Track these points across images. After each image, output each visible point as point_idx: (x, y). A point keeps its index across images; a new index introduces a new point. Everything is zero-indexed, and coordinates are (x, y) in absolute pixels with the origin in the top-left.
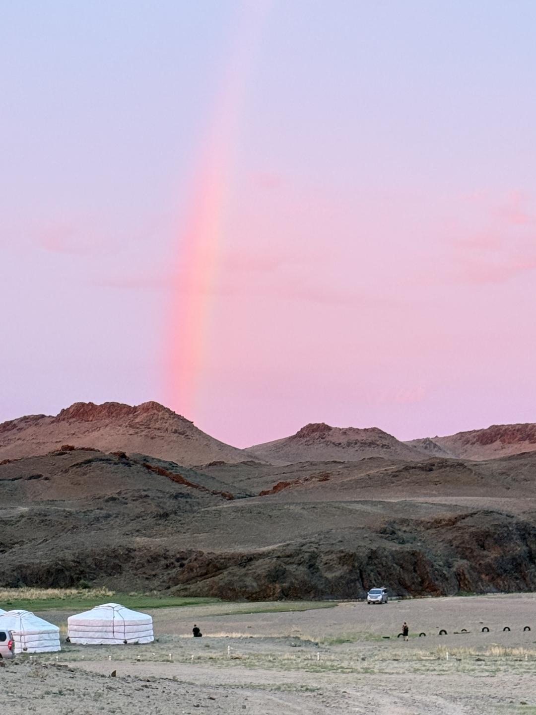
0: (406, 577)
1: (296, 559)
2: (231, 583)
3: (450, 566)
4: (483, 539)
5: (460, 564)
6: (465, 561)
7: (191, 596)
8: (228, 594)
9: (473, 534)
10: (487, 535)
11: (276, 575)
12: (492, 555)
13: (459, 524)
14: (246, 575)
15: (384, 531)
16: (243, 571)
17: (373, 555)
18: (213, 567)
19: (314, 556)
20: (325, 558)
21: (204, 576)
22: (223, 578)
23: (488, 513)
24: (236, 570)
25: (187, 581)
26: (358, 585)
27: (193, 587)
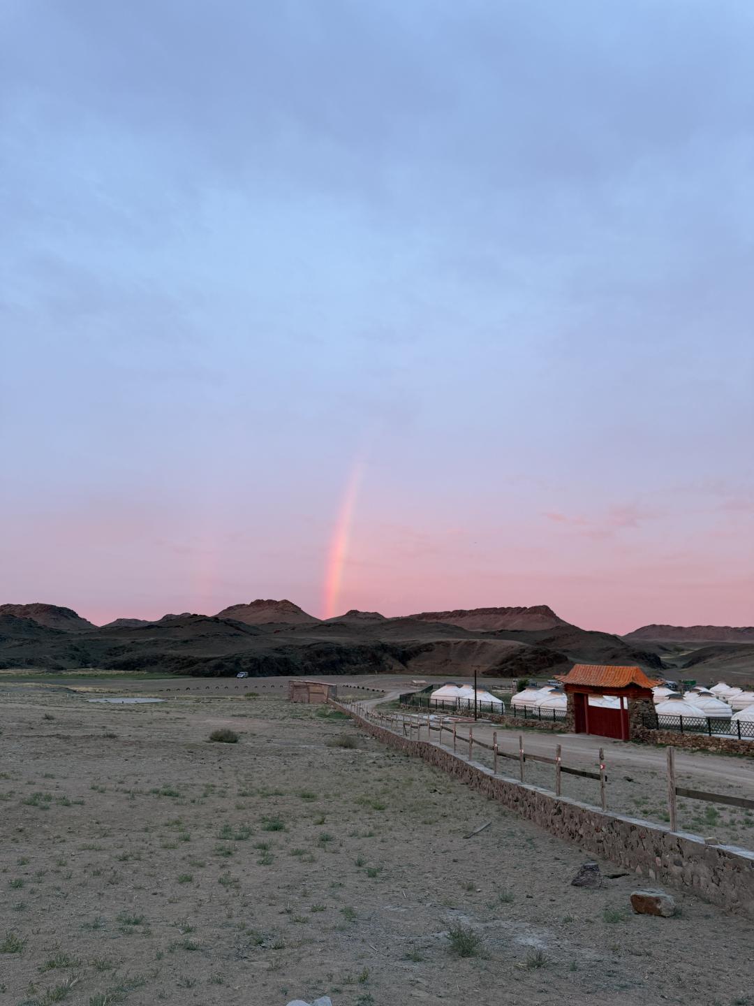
0: (281, 669)
1: (230, 660)
2: (198, 670)
3: (303, 663)
4: (319, 654)
5: (308, 663)
6: (310, 662)
7: (181, 674)
8: (195, 674)
9: (316, 651)
10: (321, 651)
11: (219, 666)
12: (322, 660)
13: (311, 647)
14: (205, 666)
15: (276, 649)
16: (205, 664)
17: (266, 659)
18: (192, 662)
19: (239, 659)
20: (244, 660)
21: (188, 666)
22: (196, 667)
23: (326, 643)
24: (201, 664)
25: (181, 668)
26: (257, 671)
27: (182, 671)
